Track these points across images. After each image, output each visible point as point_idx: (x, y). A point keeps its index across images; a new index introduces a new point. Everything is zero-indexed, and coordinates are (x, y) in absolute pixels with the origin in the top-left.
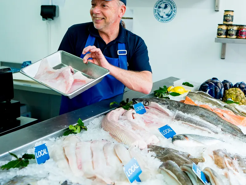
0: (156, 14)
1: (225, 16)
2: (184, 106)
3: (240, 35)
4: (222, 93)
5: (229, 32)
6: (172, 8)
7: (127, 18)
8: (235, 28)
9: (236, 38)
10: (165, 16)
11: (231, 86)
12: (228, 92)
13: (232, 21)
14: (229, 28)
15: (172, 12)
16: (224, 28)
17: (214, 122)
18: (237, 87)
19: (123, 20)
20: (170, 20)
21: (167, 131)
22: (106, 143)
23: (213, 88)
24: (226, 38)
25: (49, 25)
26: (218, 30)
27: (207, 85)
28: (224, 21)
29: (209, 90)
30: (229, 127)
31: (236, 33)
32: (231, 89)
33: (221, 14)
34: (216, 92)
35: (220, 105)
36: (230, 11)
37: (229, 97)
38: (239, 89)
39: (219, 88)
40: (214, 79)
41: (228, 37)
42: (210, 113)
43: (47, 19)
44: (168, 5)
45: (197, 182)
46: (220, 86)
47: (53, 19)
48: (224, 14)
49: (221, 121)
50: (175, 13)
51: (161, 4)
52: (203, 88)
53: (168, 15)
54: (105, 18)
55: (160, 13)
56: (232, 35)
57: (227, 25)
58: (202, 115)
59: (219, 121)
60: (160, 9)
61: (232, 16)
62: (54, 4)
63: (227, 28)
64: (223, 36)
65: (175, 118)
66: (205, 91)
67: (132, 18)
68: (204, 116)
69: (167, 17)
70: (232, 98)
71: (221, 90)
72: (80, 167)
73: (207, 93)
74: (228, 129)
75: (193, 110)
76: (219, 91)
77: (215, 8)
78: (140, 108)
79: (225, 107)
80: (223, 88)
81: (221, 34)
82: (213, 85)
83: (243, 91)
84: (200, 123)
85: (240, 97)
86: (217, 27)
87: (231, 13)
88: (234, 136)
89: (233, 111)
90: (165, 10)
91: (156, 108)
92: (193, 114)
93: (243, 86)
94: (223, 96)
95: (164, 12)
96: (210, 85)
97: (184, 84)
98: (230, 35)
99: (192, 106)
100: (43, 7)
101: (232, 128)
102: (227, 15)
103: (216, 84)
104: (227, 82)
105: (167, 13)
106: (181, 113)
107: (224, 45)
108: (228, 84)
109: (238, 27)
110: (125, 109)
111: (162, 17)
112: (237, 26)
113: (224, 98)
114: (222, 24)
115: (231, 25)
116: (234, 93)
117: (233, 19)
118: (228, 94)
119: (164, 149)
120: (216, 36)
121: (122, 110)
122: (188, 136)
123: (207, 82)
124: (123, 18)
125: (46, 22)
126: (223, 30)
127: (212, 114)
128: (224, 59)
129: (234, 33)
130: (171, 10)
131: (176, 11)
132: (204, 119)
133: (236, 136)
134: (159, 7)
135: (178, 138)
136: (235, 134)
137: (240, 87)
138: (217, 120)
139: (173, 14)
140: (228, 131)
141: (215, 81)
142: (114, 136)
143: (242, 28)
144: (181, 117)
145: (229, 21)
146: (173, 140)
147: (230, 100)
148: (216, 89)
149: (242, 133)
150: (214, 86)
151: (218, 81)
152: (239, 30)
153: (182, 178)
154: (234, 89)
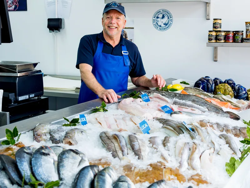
0: (154, 23)
1: (214, 24)
2: (180, 96)
3: (228, 39)
4: (213, 88)
5: (218, 38)
6: (169, 18)
7: (128, 28)
8: (223, 34)
9: (224, 42)
10: (163, 25)
11: (221, 82)
12: (218, 87)
13: (220, 28)
14: (218, 34)
15: (169, 21)
16: (214, 34)
17: (203, 105)
18: (226, 83)
19: (125, 30)
20: (167, 29)
21: (167, 109)
22: (124, 116)
23: (205, 84)
24: (216, 42)
25: (55, 37)
26: (209, 35)
27: (201, 82)
28: (213, 28)
29: (201, 86)
30: (213, 108)
31: (224, 38)
32: (220, 85)
33: (211, 22)
34: (208, 88)
35: (210, 96)
36: (218, 19)
37: (219, 91)
38: (227, 85)
39: (211, 84)
40: (206, 77)
41: (218, 41)
42: (199, 98)
43: (53, 31)
44: (165, 16)
45: (186, 131)
46: (211, 83)
47: (59, 31)
48: (213, 22)
49: (208, 103)
50: (171, 22)
51: (159, 15)
52: (197, 85)
53: (166, 24)
54: (118, 27)
55: (158, 23)
56: (221, 40)
57: (216, 31)
58: (193, 100)
59: (206, 104)
60: (158, 19)
61: (220, 24)
62: (59, 17)
63: (217, 34)
64: (214, 41)
65: (173, 103)
66: (199, 87)
67: (133, 28)
68: (195, 101)
69: (164, 26)
70: (221, 92)
71: (212, 86)
72: (109, 127)
73: (200, 89)
74: (213, 109)
75: (187, 97)
76: (210, 87)
77: (206, 17)
78: (146, 98)
79: (214, 97)
80: (214, 84)
81: (211, 39)
82: (205, 82)
83: (231, 86)
84: (192, 106)
85: (227, 91)
86: (208, 33)
87: (219, 21)
88: (217, 114)
89: (220, 100)
90: (162, 20)
91: (158, 98)
92: (187, 100)
93: (231, 82)
94: (214, 90)
95: (161, 22)
96: (203, 82)
97: (181, 83)
98: (219, 40)
99: (186, 95)
100: (50, 20)
101: (216, 108)
102: (216, 23)
103: (208, 81)
104: (218, 79)
105: (164, 22)
106: (177, 100)
107: (216, 48)
108: (218, 81)
109: (226, 33)
110: (134, 98)
111: (160, 26)
112: (224, 31)
113: (215, 92)
114: (212, 30)
115: (220, 31)
116: (223, 88)
117: (221, 26)
118: (218, 88)
119: (165, 119)
120: (207, 41)
121: (132, 99)
122: (182, 112)
123: (200, 80)
124: (125, 28)
125: (53, 34)
126: (213, 36)
127: (201, 99)
128: (216, 61)
129: (222, 38)
130: (168, 20)
131: (172, 21)
132: (195, 103)
133: (218, 113)
134: (158, 18)
135: (175, 113)
136: (218, 112)
137: (228, 83)
138: (205, 103)
139: (170, 23)
140: (213, 110)
141: (207, 78)
142: (128, 113)
143: (229, 33)
144: (177, 103)
145: (218, 28)
146: (171, 114)
147: (220, 93)
148: (207, 85)
149: (223, 111)
150: (207, 83)
151: (209, 78)
152: (226, 36)
153: (176, 129)
154: (223, 84)
